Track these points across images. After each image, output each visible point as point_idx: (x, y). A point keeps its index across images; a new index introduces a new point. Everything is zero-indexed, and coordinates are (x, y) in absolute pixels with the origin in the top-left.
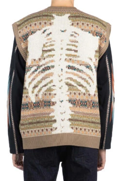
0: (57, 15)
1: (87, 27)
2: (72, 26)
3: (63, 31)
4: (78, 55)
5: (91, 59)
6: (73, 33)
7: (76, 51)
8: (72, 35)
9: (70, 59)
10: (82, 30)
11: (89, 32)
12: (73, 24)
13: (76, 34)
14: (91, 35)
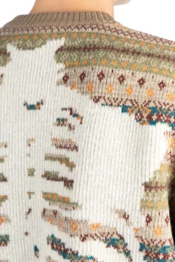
0: (19, 48)
1: (118, 86)
2: (62, 87)
3: (31, 107)
4: (72, 200)
5: (126, 217)
6: (66, 114)
7: (69, 183)
8: (61, 122)
9: (55, 213)
10: (96, 100)
11: (125, 109)
12: (65, 79)
13: (76, 115)
14: (129, 118)
